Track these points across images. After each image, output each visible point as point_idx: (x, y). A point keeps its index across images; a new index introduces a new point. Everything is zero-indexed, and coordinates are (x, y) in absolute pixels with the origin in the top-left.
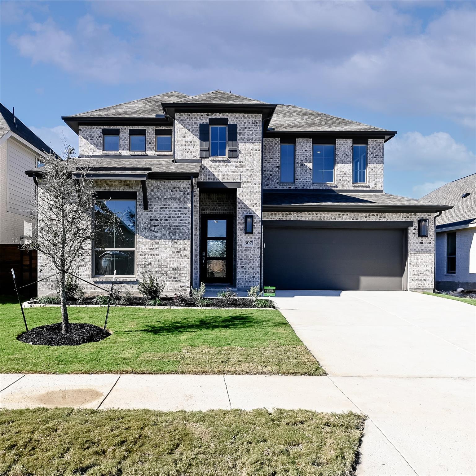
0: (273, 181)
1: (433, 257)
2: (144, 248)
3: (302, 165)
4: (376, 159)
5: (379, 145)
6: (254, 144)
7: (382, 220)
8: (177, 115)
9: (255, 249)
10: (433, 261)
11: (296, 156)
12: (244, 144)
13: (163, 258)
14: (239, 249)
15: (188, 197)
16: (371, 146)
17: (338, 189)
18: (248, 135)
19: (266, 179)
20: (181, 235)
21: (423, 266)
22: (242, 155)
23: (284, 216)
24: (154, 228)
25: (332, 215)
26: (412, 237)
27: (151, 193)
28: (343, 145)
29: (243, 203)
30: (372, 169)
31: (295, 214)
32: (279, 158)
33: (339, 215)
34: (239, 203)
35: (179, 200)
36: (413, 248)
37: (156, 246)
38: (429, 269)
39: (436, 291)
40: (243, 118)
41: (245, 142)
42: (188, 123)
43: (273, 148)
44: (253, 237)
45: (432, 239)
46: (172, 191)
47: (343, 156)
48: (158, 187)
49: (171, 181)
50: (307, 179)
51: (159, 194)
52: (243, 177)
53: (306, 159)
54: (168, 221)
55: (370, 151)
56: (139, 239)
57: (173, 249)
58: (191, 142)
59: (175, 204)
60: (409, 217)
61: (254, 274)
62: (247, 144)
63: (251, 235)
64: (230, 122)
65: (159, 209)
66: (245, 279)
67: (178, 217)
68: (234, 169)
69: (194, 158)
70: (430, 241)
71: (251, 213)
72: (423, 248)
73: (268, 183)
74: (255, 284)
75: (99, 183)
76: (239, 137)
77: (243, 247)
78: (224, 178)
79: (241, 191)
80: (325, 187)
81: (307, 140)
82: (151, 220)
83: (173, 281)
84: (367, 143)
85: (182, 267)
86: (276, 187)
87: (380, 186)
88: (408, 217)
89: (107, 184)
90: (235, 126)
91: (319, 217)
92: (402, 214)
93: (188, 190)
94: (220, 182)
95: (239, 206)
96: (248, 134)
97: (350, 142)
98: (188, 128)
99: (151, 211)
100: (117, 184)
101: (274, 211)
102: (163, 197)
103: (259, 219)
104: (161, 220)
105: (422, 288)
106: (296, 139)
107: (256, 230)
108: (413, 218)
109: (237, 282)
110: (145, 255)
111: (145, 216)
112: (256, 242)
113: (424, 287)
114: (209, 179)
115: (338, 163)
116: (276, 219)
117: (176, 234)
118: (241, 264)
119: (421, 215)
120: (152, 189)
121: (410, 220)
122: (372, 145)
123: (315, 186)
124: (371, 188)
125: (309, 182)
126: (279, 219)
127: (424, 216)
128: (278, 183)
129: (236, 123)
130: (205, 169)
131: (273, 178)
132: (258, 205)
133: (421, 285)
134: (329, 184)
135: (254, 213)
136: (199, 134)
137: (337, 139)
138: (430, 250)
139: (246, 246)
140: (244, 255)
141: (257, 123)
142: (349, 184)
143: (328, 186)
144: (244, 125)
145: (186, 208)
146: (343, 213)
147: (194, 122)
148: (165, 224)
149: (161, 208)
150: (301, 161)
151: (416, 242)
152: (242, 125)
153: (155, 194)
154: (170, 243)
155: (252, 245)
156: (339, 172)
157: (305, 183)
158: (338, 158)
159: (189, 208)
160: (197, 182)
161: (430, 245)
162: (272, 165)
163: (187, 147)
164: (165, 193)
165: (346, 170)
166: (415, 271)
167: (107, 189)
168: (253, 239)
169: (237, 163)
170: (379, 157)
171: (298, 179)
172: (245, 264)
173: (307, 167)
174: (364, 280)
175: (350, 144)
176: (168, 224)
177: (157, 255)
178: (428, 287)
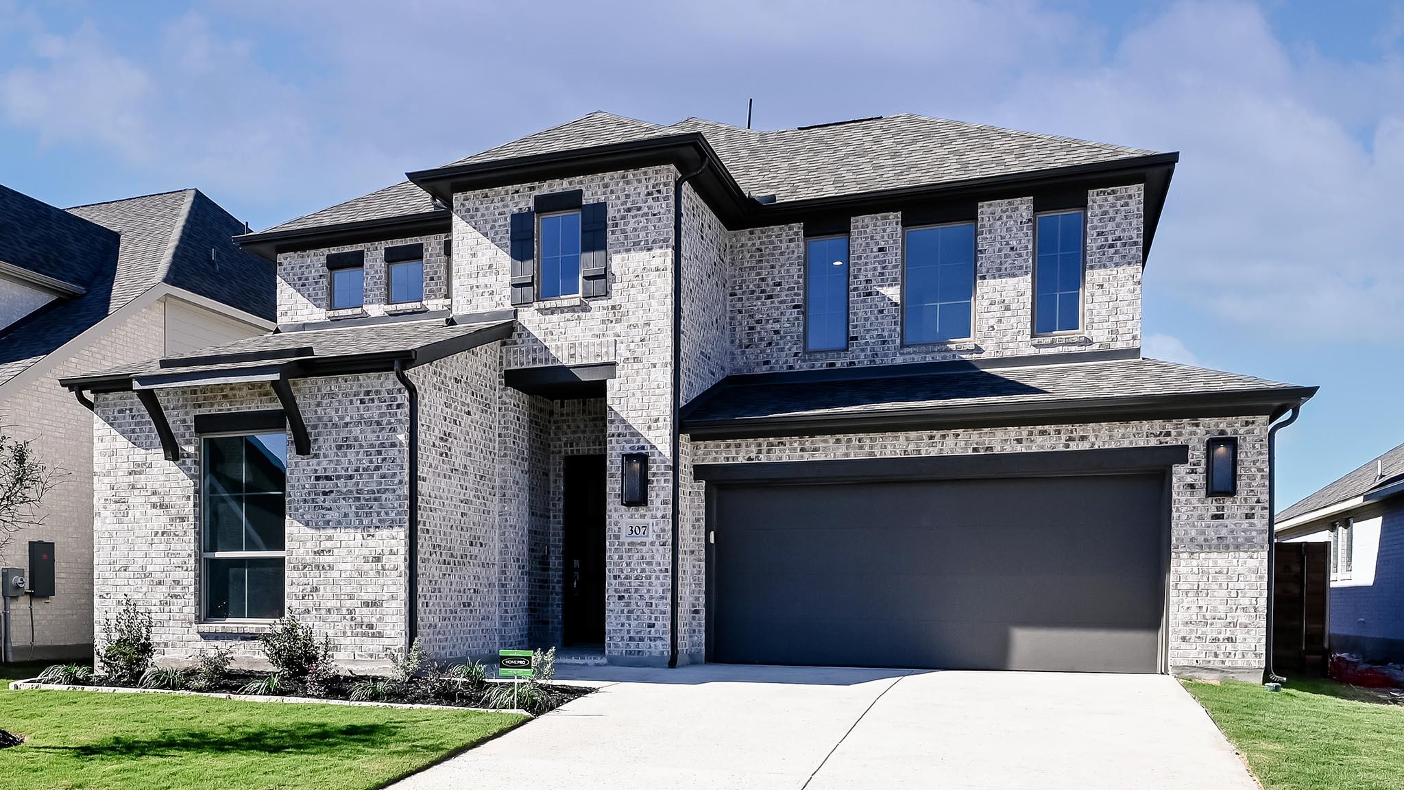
0: (782, 350)
1: (1261, 563)
2: (301, 550)
3: (870, 294)
4: (1116, 252)
5: (1127, 204)
6: (652, 252)
7: (1073, 446)
8: (458, 198)
9: (654, 548)
10: (1261, 578)
11: (851, 269)
12: (625, 255)
13: (343, 575)
14: (611, 550)
15: (399, 414)
16: (1098, 211)
17: (984, 356)
18: (635, 229)
19: (764, 343)
20: (383, 516)
21: (1223, 593)
22: (620, 286)
23: (764, 452)
24: (322, 498)
25: (907, 439)
26: (1183, 499)
27: (316, 411)
28: (1000, 218)
29: (623, 421)
30: (1101, 286)
31: (796, 442)
32: (801, 280)
33: (931, 438)
34: (612, 422)
35: (378, 423)
36: (1186, 533)
37: (329, 545)
38: (1245, 602)
39: (1274, 676)
40: (621, 184)
41: (628, 251)
42: (483, 215)
43: (782, 254)
44: (649, 514)
45: (1258, 501)
46: (362, 402)
47: (1003, 253)
48: (332, 395)
49: (360, 377)
50: (886, 334)
51: (333, 413)
52: (622, 349)
53: (882, 274)
54: (354, 480)
55: (1094, 228)
56: (292, 527)
57: (365, 552)
58: (490, 267)
59: (368, 436)
60: (1173, 433)
61: (650, 619)
62: (633, 253)
63: (642, 510)
64: (588, 199)
65: (335, 450)
66: (629, 632)
67: (377, 468)
68: (598, 328)
69: (498, 309)
70: (1253, 508)
71: (643, 448)
72: (1224, 532)
73: (768, 355)
74: (655, 645)
75: (210, 394)
76: (610, 238)
77: (623, 544)
78: (572, 356)
79: (616, 387)
80: (942, 354)
81: (886, 218)
82: (318, 478)
83: (364, 635)
84: (1084, 205)
85: (385, 598)
86: (791, 367)
87: (1129, 337)
88: (1168, 434)
89: (225, 396)
90: (601, 208)
91: (867, 449)
92: (1146, 426)
93: (399, 396)
94: (563, 367)
95: (611, 429)
96: (636, 226)
97: (1024, 207)
98: (483, 231)
99: (316, 456)
100: (244, 394)
101: (734, 438)
102: (341, 418)
103: (664, 462)
104: (338, 477)
105: (1217, 665)
106: (852, 219)
107: (657, 495)
108: (1187, 436)
109: (607, 639)
110: (305, 567)
111: (304, 470)
112: (656, 528)
113: (1227, 664)
114: (534, 360)
115: (983, 278)
116: (741, 460)
117: (371, 513)
118: (616, 591)
119: (1217, 425)
120: (319, 400)
121: (1174, 443)
122: (1100, 207)
123: (909, 353)
124: (1095, 347)
125: (891, 345)
126: (750, 459)
127: (1230, 425)
128: (796, 354)
129: (602, 199)
130: (525, 334)
131: (781, 342)
132: (660, 424)
133: (1216, 655)
134: (957, 343)
135: (653, 447)
136: (509, 243)
137: (980, 204)
138: (1249, 540)
139: (630, 540)
140: (624, 564)
141: (659, 192)
142: (1019, 339)
143: (951, 350)
144: (625, 203)
145: (393, 445)
146: (942, 432)
147: (497, 213)
148: (348, 488)
149: (339, 447)
150: (868, 281)
151: (1196, 514)
152: (619, 202)
153: (325, 414)
154: (359, 536)
155: (648, 536)
156: (986, 303)
157: (878, 348)
158: (984, 263)
159: (401, 443)
160: (505, 371)
161: (1252, 525)
162: (781, 302)
163: (482, 281)
164: (346, 409)
165: (1009, 296)
166: (1194, 609)
167: (226, 407)
168: (648, 520)
169: (605, 312)
170: (1125, 245)
171: (856, 338)
172: (627, 591)
173: (884, 297)
174: (1024, 639)
175: (1024, 214)
176: (354, 489)
177: (331, 568)
178: (1240, 663)
